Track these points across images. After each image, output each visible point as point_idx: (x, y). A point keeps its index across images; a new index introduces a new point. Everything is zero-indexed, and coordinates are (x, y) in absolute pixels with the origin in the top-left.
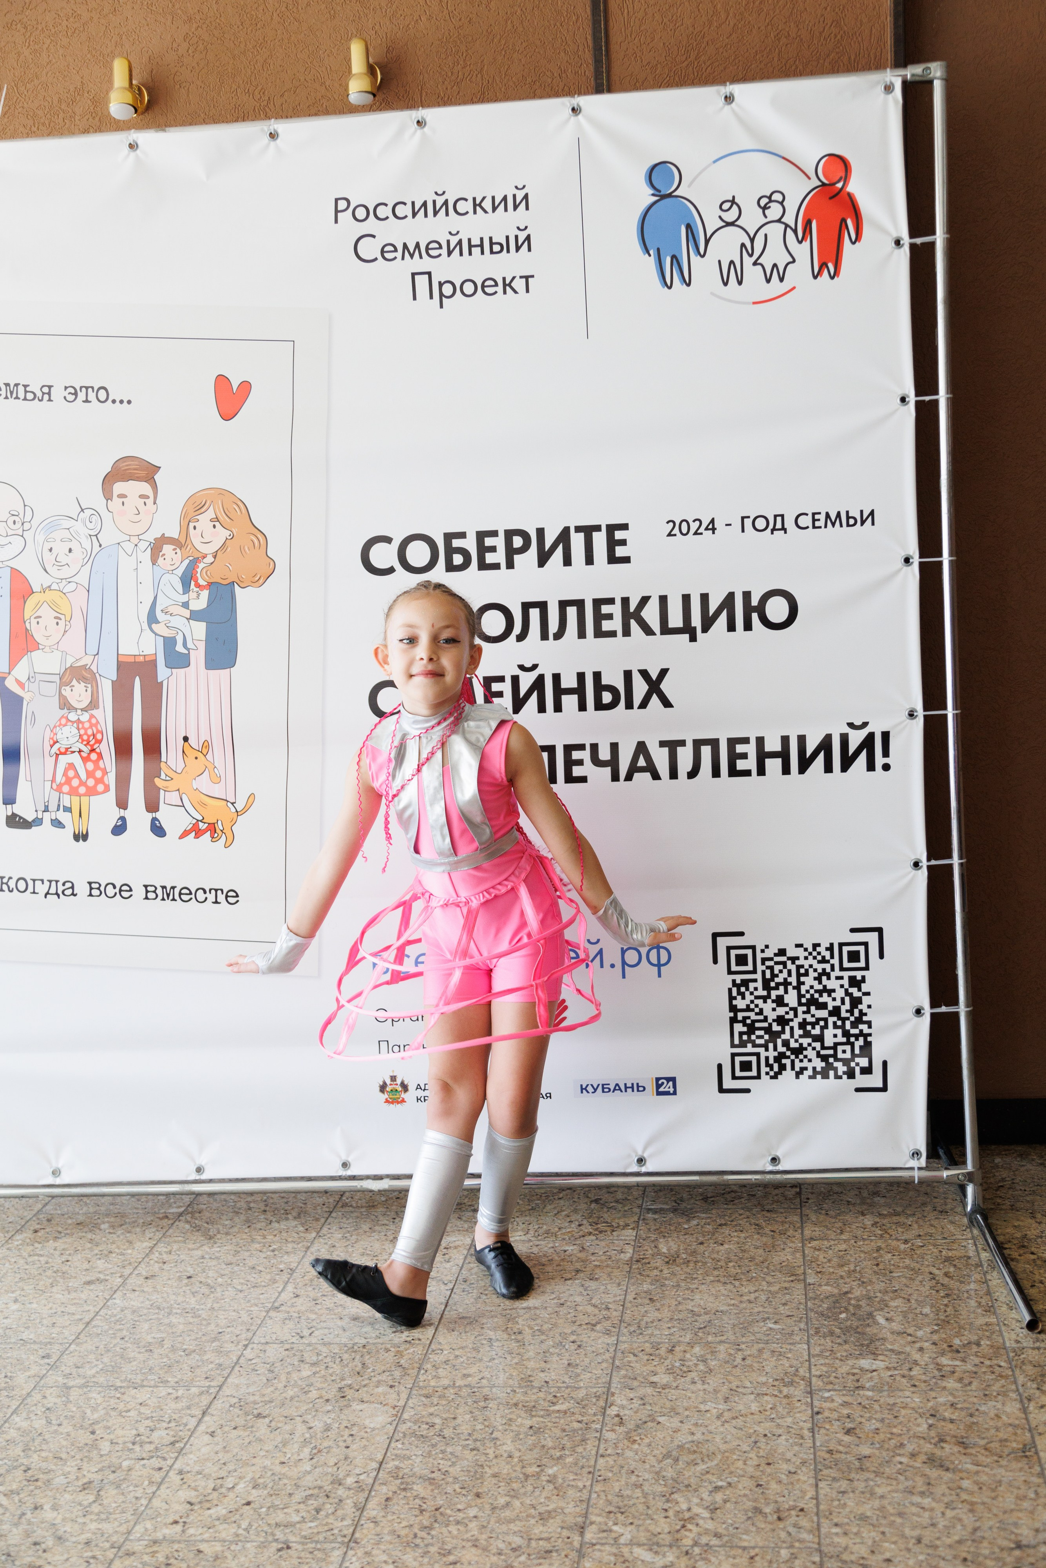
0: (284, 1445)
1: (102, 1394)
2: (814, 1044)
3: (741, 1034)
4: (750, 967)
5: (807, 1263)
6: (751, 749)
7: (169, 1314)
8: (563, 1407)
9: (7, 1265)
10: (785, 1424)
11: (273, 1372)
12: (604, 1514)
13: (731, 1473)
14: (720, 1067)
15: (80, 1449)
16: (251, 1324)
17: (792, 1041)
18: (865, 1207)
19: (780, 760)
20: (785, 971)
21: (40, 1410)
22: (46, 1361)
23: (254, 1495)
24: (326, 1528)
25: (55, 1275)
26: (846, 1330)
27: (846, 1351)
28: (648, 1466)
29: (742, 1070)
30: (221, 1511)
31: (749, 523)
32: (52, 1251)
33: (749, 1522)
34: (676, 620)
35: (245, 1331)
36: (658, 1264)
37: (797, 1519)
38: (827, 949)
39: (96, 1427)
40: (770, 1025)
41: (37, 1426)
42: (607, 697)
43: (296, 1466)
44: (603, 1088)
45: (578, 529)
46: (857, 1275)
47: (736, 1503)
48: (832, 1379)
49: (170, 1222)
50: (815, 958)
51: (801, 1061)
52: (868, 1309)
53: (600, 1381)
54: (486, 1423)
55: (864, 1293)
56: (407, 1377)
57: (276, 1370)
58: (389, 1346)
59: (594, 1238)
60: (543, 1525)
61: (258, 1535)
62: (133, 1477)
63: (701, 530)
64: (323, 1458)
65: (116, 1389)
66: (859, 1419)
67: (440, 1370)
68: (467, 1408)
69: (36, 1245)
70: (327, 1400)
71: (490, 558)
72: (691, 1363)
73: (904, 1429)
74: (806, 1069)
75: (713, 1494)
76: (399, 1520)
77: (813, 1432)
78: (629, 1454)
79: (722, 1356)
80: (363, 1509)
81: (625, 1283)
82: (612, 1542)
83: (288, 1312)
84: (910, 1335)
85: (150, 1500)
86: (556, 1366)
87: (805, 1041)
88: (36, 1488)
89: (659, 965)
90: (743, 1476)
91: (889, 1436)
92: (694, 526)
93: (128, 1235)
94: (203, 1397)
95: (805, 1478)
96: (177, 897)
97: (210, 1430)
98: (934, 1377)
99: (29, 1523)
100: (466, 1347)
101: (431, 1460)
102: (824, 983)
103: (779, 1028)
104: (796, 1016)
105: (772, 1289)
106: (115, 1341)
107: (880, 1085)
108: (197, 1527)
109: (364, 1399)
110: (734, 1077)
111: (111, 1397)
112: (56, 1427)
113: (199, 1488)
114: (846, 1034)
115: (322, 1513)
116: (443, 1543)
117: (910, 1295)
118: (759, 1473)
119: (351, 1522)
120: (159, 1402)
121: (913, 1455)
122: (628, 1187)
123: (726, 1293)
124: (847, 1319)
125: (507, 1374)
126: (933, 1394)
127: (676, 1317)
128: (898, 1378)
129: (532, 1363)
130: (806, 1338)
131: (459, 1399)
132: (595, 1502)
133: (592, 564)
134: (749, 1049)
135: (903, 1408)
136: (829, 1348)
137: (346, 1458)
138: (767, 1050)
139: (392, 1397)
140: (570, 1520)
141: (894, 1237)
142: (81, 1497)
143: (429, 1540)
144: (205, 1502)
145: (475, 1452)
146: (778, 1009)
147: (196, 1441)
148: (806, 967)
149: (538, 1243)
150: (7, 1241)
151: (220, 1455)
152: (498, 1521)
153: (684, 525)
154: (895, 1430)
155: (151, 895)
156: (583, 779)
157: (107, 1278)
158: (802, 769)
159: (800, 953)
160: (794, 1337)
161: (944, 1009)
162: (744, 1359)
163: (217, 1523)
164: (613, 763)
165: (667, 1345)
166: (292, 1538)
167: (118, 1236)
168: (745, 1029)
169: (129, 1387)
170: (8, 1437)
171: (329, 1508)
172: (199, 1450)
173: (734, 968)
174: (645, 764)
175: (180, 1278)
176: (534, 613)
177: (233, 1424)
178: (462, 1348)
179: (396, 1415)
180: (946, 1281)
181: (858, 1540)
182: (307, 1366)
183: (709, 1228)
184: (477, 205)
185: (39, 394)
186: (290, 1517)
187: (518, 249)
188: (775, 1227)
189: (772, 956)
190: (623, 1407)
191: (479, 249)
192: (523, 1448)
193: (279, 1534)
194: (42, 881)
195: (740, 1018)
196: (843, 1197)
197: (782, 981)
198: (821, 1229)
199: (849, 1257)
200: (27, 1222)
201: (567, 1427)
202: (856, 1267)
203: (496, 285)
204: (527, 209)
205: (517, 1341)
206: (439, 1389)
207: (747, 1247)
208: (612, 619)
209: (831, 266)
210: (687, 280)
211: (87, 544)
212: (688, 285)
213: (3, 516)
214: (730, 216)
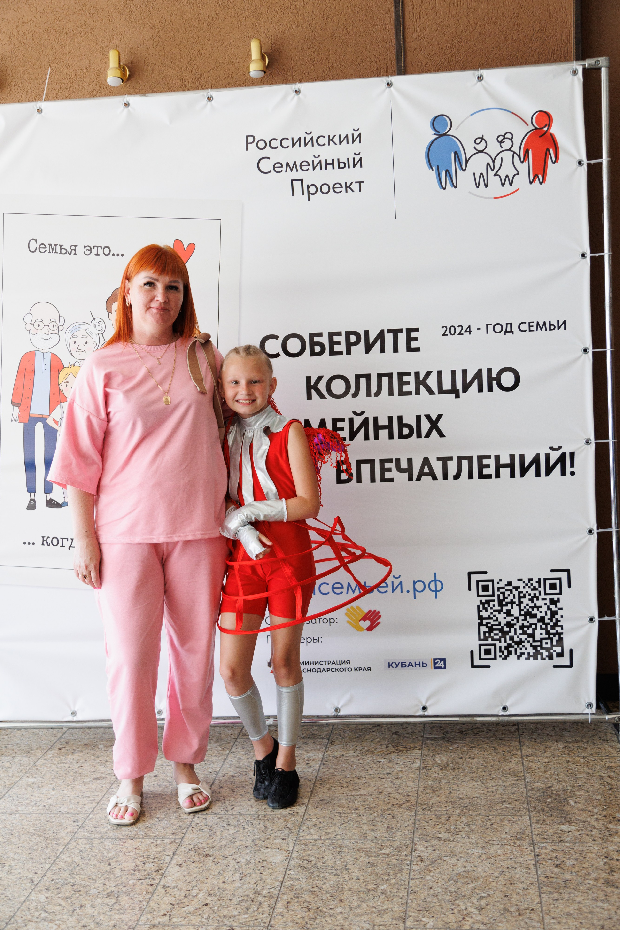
0: (224, 872)
1: (112, 843)
2: (528, 639)
3: (485, 633)
4: (490, 593)
5: (525, 770)
6: (491, 462)
8: (387, 851)
9: (45, 768)
10: (519, 862)
12: (417, 911)
13: (489, 889)
14: (472, 652)
15: (103, 874)
17: (515, 637)
18: (558, 737)
19: (509, 468)
20: (511, 595)
21: (76, 852)
22: (76, 824)
23: (209, 900)
24: (254, 918)
25: (75, 774)
26: (551, 809)
27: (552, 820)
28: (440, 885)
29: (485, 654)
30: (191, 909)
31: (490, 328)
32: (71, 761)
33: (502, 916)
34: (447, 385)
36: (436, 770)
37: (530, 914)
38: (537, 582)
39: (111, 861)
40: (502, 627)
41: (76, 861)
42: (406, 431)
43: (232, 884)
44: (402, 665)
45: (389, 331)
46: (556, 777)
47: (493, 905)
48: (545, 836)
50: (529, 587)
51: (521, 649)
52: (564, 796)
53: (407, 837)
54: (342, 860)
55: (561, 787)
56: (292, 834)
57: (214, 829)
58: (280, 816)
59: (396, 754)
60: (381, 917)
61: (214, 922)
62: (136, 889)
63: (463, 332)
64: (248, 880)
65: (120, 840)
66: (563, 859)
67: (312, 830)
68: (330, 851)
69: (61, 757)
70: (246, 847)
71: (336, 348)
72: (460, 827)
73: (590, 864)
74: (524, 654)
75: (480, 900)
76: (296, 914)
77: (536, 866)
78: (428, 878)
79: (479, 823)
80: (274, 908)
81: (417, 781)
82: (423, 927)
83: (217, 797)
84: (590, 811)
85: (148, 902)
86: (380, 828)
87: (523, 637)
88: (80, 895)
89: (436, 591)
90: (496, 891)
91: (581, 868)
92: (458, 330)
94: (172, 845)
95: (533, 892)
97: (179, 864)
98: (606, 835)
99: (79, 915)
100: (326, 817)
101: (311, 880)
102: (535, 602)
103: (508, 629)
104: (518, 622)
105: (506, 784)
107: (568, 664)
108: (178, 917)
109: (268, 846)
110: (480, 659)
111: (118, 845)
112: (87, 861)
113: (176, 896)
114: (548, 633)
115: (250, 910)
117: (588, 788)
118: (506, 889)
119: (268, 915)
120: (147, 847)
121: (596, 879)
122: (415, 724)
123: (478, 786)
124: (551, 802)
125: (352, 833)
126: (606, 845)
127: (449, 801)
128: (584, 836)
129: (366, 826)
130: (528, 813)
131: (325, 846)
132: (410, 904)
133: (398, 352)
134: (490, 641)
135: (588, 853)
136: (542, 818)
137: (261, 880)
138: (500, 642)
139: (284, 845)
140: (397, 915)
141: (576, 755)
142: (107, 900)
143: (314, 925)
144: (181, 903)
145: (337, 877)
146: (507, 618)
147: (171, 869)
148: (524, 592)
149: (363, 757)
150: (43, 755)
151: (187, 877)
152: (354, 915)
153: (452, 329)
154: (584, 865)
156: (391, 480)
157: (107, 776)
158: (522, 474)
159: (521, 584)
160: (521, 812)
161: (606, 618)
162: (492, 825)
163: (189, 915)
164: (409, 470)
165: (445, 817)
166: (234, 924)
168: (487, 630)
169: (127, 839)
170: (60, 867)
171: (254, 907)
172: (174, 874)
173: (481, 593)
174: (428, 471)
176: (363, 381)
177: (192, 861)
178: (324, 817)
179: (288, 856)
180: (609, 780)
181: (567, 927)
182: (232, 827)
183: (465, 749)
184: (330, 140)
185: (69, 250)
186: (232, 912)
187: (354, 166)
188: (504, 749)
189: (504, 586)
190: (422, 852)
191: (332, 166)
192: (365, 875)
193: (226, 921)
194: (67, 539)
195: (484, 623)
196: (544, 731)
197: (510, 601)
198: (533, 750)
199: (550, 766)
200: (54, 743)
201: (390, 863)
202: (555, 772)
203: (341, 187)
204: (360, 142)
205: (356, 814)
206: (312, 841)
207: (488, 760)
208: (409, 384)
209: (540, 176)
210: (455, 185)
211: (96, 339)
212: (456, 187)
213: (47, 322)
214: (481, 147)
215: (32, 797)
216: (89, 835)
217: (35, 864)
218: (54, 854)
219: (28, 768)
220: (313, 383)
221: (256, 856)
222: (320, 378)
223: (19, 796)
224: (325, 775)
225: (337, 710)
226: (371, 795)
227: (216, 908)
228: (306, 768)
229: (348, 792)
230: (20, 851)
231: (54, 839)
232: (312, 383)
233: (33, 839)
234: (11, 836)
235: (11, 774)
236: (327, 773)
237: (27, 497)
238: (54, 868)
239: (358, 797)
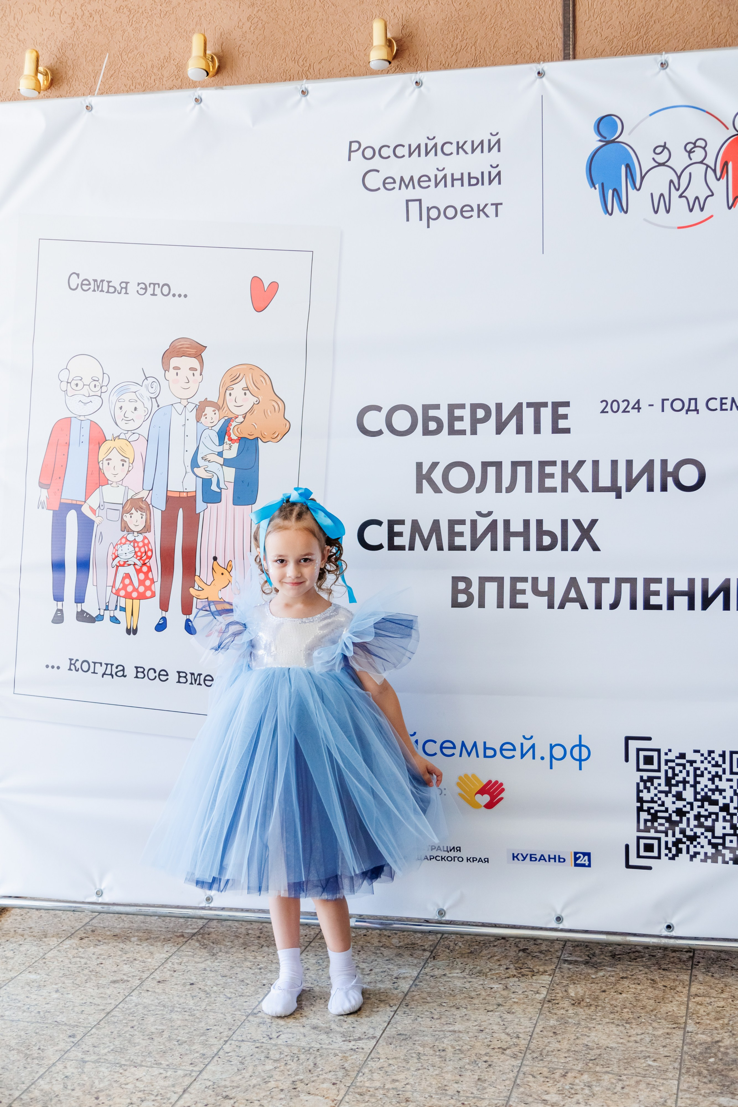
1: (110, 1069)
2: (706, 834)
3: (646, 821)
4: (655, 767)
5: (688, 1014)
6: (663, 588)
7: (171, 1011)
9: (56, 963)
11: (243, 1064)
14: (627, 847)
16: (233, 1025)
17: (688, 830)
19: (686, 598)
20: (684, 772)
21: (60, 1077)
22: (72, 1039)
25: (90, 973)
26: (712, 1072)
27: (709, 1089)
29: (645, 851)
31: (667, 404)
32: (91, 955)
34: (605, 481)
35: (227, 1030)
36: (565, 1005)
38: (720, 756)
39: (100, 1094)
40: (670, 815)
41: (55, 1089)
44: (531, 858)
45: (529, 405)
46: (730, 1028)
49: (185, 940)
50: (709, 762)
51: (695, 847)
53: (502, 1095)
55: (733, 1043)
56: (348, 1078)
57: (246, 1062)
58: (337, 1052)
59: (517, 979)
63: (629, 409)
65: (121, 1066)
67: (375, 1074)
69: (80, 949)
70: (282, 1090)
71: (458, 426)
72: (578, 1087)
74: (699, 853)
79: (605, 1083)
81: (536, 1018)
86: (468, 1080)
87: (699, 831)
89: (580, 760)
92: (623, 406)
93: (151, 947)
94: (186, 1078)
96: (202, 682)
100: (399, 1058)
102: (716, 784)
103: (678, 819)
104: (692, 809)
105: (656, 1033)
106: (126, 1029)
109: (311, 1092)
110: (639, 856)
111: (115, 1072)
112: (70, 1092)
114: (733, 827)
120: (152, 1079)
122: (552, 941)
123: (617, 1033)
124: (715, 1063)
125: (428, 1083)
127: (573, 1049)
129: (449, 1075)
130: (677, 1075)
131: (386, 1098)
133: (539, 433)
136: (695, 1085)
138: (667, 836)
139: (333, 1092)
146: (677, 802)
148: (702, 769)
149: (470, 980)
150: (58, 945)
153: (615, 404)
155: (183, 680)
156: (525, 606)
157: (129, 979)
158: (705, 606)
159: (697, 757)
160: (668, 1074)
162: (623, 1088)
164: (550, 594)
167: (143, 948)
169: (130, 1066)
173: (642, 766)
174: (575, 596)
175: (184, 985)
176: (492, 471)
177: (205, 1102)
178: (395, 1058)
182: (270, 1061)
183: (613, 979)
184: (460, 147)
185: (119, 288)
187: (490, 182)
188: (668, 983)
189: (674, 758)
191: (460, 182)
194: (101, 664)
195: (645, 807)
196: (729, 963)
197: (682, 779)
198: (706, 988)
199: (725, 1013)
200: (77, 931)
202: (730, 1021)
203: (472, 210)
204: (499, 151)
205: (441, 1057)
206: (371, 1090)
207: (641, 997)
208: (553, 477)
210: (625, 210)
211: (148, 405)
212: (626, 212)
213: (87, 380)
214: (662, 158)
215: (27, 999)
216: (83, 1056)
218: (31, 1078)
219: (33, 961)
222: (434, 465)
223: (11, 997)
225: (441, 912)
226: (468, 1032)
228: (391, 989)
229: (438, 1026)
231: (37, 1058)
232: (424, 472)
235: (9, 967)
236: (417, 997)
239: (450, 1033)
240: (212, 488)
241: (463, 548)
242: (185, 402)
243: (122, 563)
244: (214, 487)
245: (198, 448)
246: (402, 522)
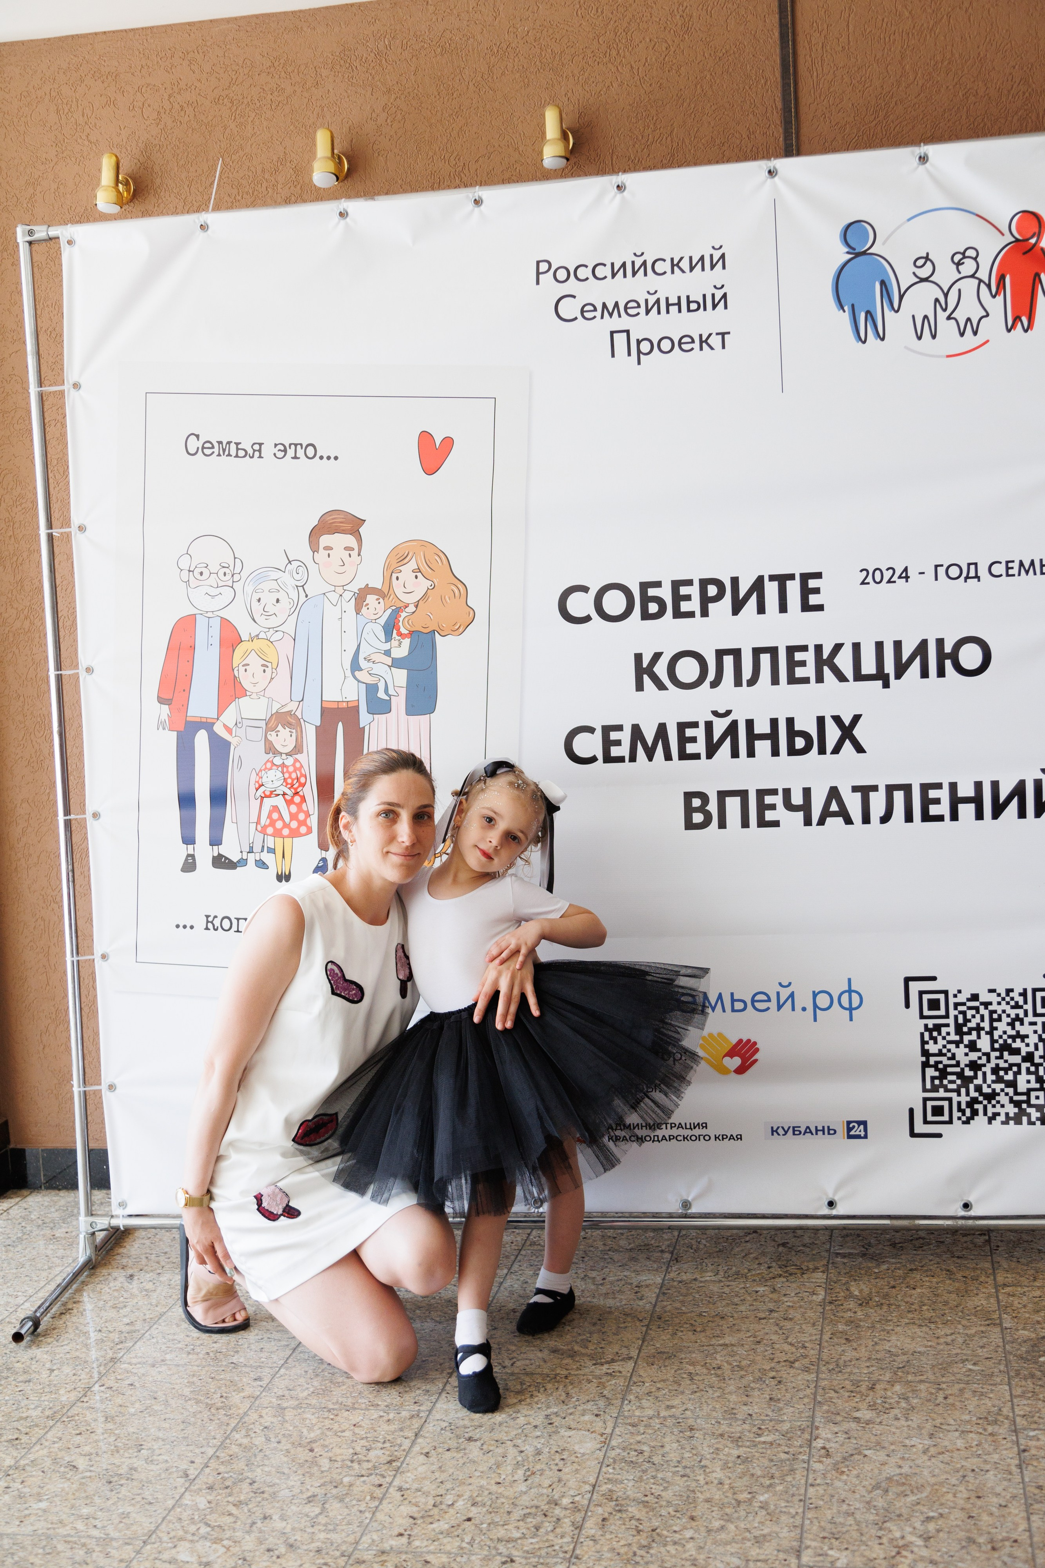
0: (498, 1467)
1: (316, 1415)
2: (1007, 1090)
3: (933, 1078)
4: (942, 1012)
5: (1002, 1308)
6: (944, 794)
8: (769, 1439)
10: (992, 1460)
12: (819, 1539)
13: (942, 1504)
14: (911, 1111)
15: (301, 1465)
17: (985, 1087)
19: (972, 806)
20: (978, 1016)
21: (258, 1428)
22: (259, 1383)
23: (474, 1512)
24: (547, 1544)
28: (858, 1496)
29: (934, 1115)
30: (443, 1526)
31: (942, 571)
33: (964, 1551)
34: (869, 666)
36: (851, 1306)
37: (1011, 1549)
38: (1020, 994)
39: (314, 1445)
40: (963, 1070)
41: (257, 1443)
42: (800, 743)
43: (511, 1487)
44: (794, 1131)
45: (772, 578)
47: (949, 1532)
48: (1036, 1418)
50: (1008, 1003)
51: (994, 1106)
53: (803, 1415)
54: (694, 1452)
56: (611, 1407)
58: (591, 1377)
59: (785, 1280)
60: (760, 1548)
61: (481, 1548)
62: (355, 1492)
63: (895, 578)
64: (537, 1480)
65: (329, 1411)
67: (644, 1401)
68: (673, 1437)
70: (536, 1427)
71: (685, 606)
72: (892, 1401)
74: (999, 1114)
75: (926, 1524)
76: (617, 1539)
77: (1021, 1468)
78: (838, 1484)
79: (923, 1394)
80: (580, 1528)
81: (820, 1323)
85: (374, 1513)
86: (758, 1400)
87: (998, 1087)
88: (263, 1499)
89: (851, 1009)
90: (954, 1508)
92: (887, 575)
94: (414, 1421)
95: (1017, 1512)
97: (424, 1451)
99: (261, 1531)
100: (667, 1380)
101: (643, 1484)
102: (1017, 1029)
103: (971, 1073)
104: (989, 1061)
105: (969, 1332)
108: (422, 1539)
109: (572, 1427)
110: (926, 1122)
111: (325, 1418)
112: (276, 1445)
113: (420, 1504)
114: (1039, 1080)
115: (541, 1530)
116: (663, 1561)
118: (970, 1506)
119: (570, 1540)
120: (372, 1424)
122: (816, 1230)
123: (922, 1334)
125: (710, 1407)
127: (874, 1357)
129: (734, 1397)
130: (1007, 1379)
131: (665, 1429)
132: (809, 1527)
133: (786, 612)
134: (942, 1093)
136: (1030, 1389)
137: (559, 1481)
138: (959, 1095)
139: (598, 1425)
140: (785, 1544)
142: (307, 1509)
143: (648, 1558)
144: (427, 1516)
145: (686, 1478)
146: (970, 1054)
147: (412, 1461)
148: (999, 1012)
149: (728, 1283)
151: (437, 1474)
152: (715, 1542)
153: (878, 573)
156: (776, 824)
158: (996, 814)
159: (993, 998)
160: (994, 1378)
162: (945, 1398)
163: (441, 1536)
164: (806, 808)
165: (867, 1383)
166: (515, 1553)
168: (937, 1074)
169: (341, 1410)
170: (231, 1453)
171: (548, 1526)
172: (416, 1469)
173: (926, 1012)
174: (837, 809)
176: (728, 660)
177: (446, 1447)
178: (664, 1381)
179: (605, 1442)
182: (512, 1394)
183: (900, 1272)
184: (675, 265)
185: (250, 451)
186: (511, 1533)
187: (714, 306)
188: (967, 1273)
189: (965, 1001)
190: (828, 1440)
191: (677, 307)
192: (733, 1476)
193: (502, 1548)
195: (932, 1062)
196: (1034, 1245)
197: (975, 1026)
198: (1014, 1275)
201: (774, 1458)
203: (693, 341)
204: (724, 268)
205: (717, 1376)
206: (644, 1419)
207: (940, 1291)
208: (805, 665)
209: (1025, 319)
210: (881, 335)
211: (294, 594)
212: (883, 339)
213: (214, 568)
214: (924, 272)
216: (279, 1402)
217: (191, 1448)
218: (222, 1432)
220: (645, 664)
221: (552, 1442)
222: (657, 656)
223: (167, 1337)
224: (666, 1312)
225: (686, 1204)
226: (742, 1345)
227: (485, 1526)
228: (634, 1300)
229: (703, 1339)
230: (167, 1425)
231: (222, 1408)
233: (188, 1407)
234: (153, 1401)
235: (154, 1302)
236: (669, 1308)
237: (183, 851)
238: (222, 1455)
239: (720, 1348)
240: (379, 695)
241: (697, 756)
242: (340, 590)
243: (268, 793)
244: (381, 694)
245: (359, 646)
246: (619, 728)
